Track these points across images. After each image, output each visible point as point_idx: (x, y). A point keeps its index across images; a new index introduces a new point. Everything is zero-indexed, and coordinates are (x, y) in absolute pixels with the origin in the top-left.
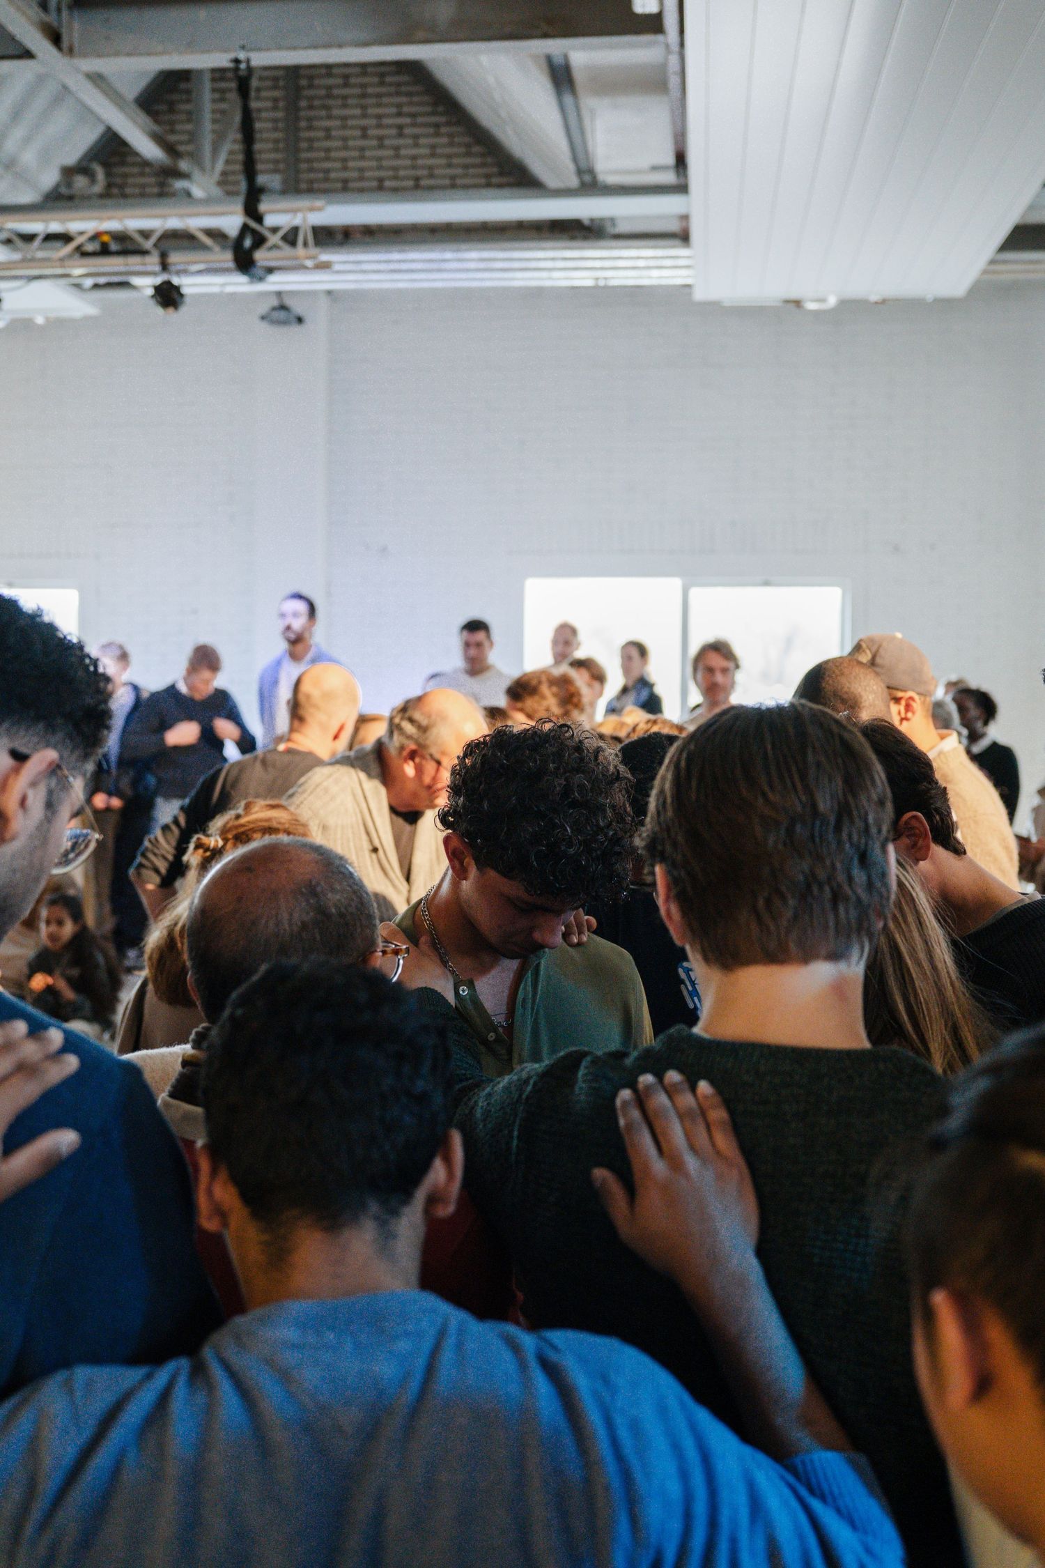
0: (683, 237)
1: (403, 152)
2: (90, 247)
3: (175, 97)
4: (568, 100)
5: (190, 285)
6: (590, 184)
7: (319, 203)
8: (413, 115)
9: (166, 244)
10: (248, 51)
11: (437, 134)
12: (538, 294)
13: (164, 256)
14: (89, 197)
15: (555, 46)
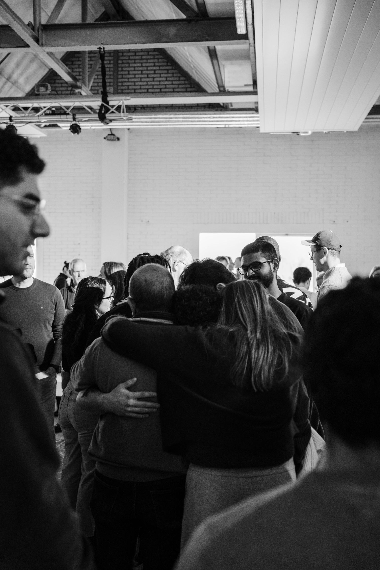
0: (256, 110)
1: (155, 79)
2: (48, 112)
3: (74, 59)
4: (215, 62)
5: (83, 125)
6: (223, 91)
7: (128, 98)
8: (159, 66)
9: (75, 112)
10: (104, 45)
11: (168, 73)
12: (204, 130)
13: (74, 115)
14: (45, 95)
15: (211, 44)
